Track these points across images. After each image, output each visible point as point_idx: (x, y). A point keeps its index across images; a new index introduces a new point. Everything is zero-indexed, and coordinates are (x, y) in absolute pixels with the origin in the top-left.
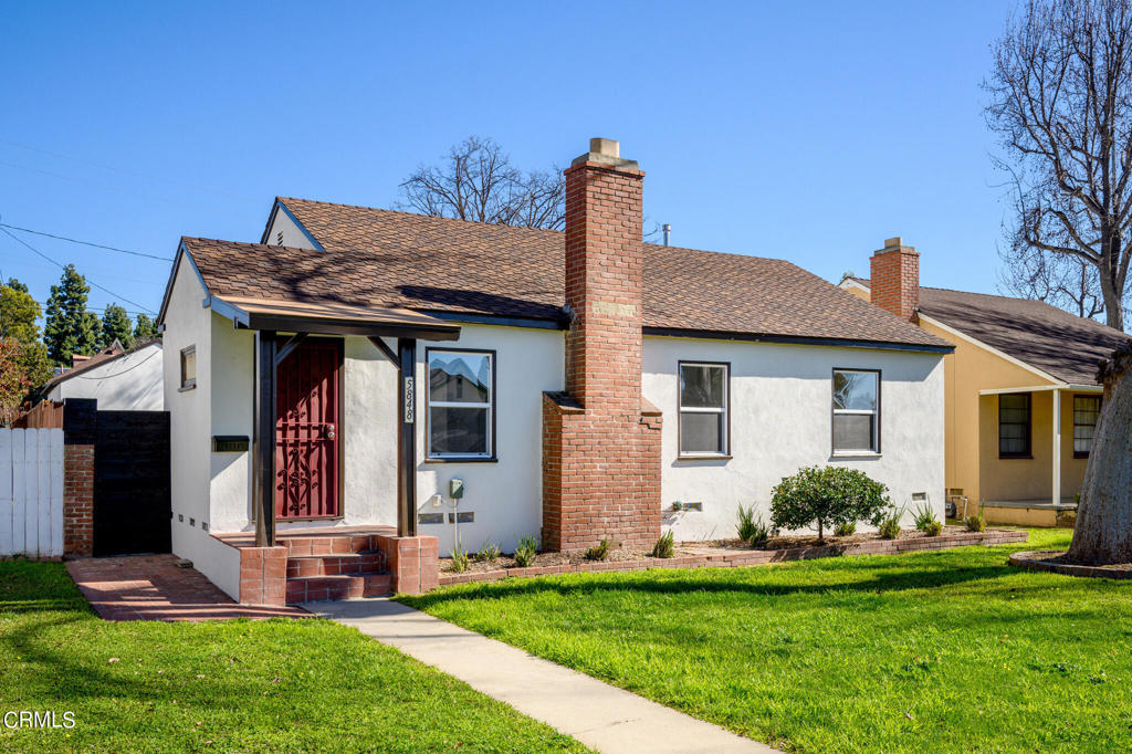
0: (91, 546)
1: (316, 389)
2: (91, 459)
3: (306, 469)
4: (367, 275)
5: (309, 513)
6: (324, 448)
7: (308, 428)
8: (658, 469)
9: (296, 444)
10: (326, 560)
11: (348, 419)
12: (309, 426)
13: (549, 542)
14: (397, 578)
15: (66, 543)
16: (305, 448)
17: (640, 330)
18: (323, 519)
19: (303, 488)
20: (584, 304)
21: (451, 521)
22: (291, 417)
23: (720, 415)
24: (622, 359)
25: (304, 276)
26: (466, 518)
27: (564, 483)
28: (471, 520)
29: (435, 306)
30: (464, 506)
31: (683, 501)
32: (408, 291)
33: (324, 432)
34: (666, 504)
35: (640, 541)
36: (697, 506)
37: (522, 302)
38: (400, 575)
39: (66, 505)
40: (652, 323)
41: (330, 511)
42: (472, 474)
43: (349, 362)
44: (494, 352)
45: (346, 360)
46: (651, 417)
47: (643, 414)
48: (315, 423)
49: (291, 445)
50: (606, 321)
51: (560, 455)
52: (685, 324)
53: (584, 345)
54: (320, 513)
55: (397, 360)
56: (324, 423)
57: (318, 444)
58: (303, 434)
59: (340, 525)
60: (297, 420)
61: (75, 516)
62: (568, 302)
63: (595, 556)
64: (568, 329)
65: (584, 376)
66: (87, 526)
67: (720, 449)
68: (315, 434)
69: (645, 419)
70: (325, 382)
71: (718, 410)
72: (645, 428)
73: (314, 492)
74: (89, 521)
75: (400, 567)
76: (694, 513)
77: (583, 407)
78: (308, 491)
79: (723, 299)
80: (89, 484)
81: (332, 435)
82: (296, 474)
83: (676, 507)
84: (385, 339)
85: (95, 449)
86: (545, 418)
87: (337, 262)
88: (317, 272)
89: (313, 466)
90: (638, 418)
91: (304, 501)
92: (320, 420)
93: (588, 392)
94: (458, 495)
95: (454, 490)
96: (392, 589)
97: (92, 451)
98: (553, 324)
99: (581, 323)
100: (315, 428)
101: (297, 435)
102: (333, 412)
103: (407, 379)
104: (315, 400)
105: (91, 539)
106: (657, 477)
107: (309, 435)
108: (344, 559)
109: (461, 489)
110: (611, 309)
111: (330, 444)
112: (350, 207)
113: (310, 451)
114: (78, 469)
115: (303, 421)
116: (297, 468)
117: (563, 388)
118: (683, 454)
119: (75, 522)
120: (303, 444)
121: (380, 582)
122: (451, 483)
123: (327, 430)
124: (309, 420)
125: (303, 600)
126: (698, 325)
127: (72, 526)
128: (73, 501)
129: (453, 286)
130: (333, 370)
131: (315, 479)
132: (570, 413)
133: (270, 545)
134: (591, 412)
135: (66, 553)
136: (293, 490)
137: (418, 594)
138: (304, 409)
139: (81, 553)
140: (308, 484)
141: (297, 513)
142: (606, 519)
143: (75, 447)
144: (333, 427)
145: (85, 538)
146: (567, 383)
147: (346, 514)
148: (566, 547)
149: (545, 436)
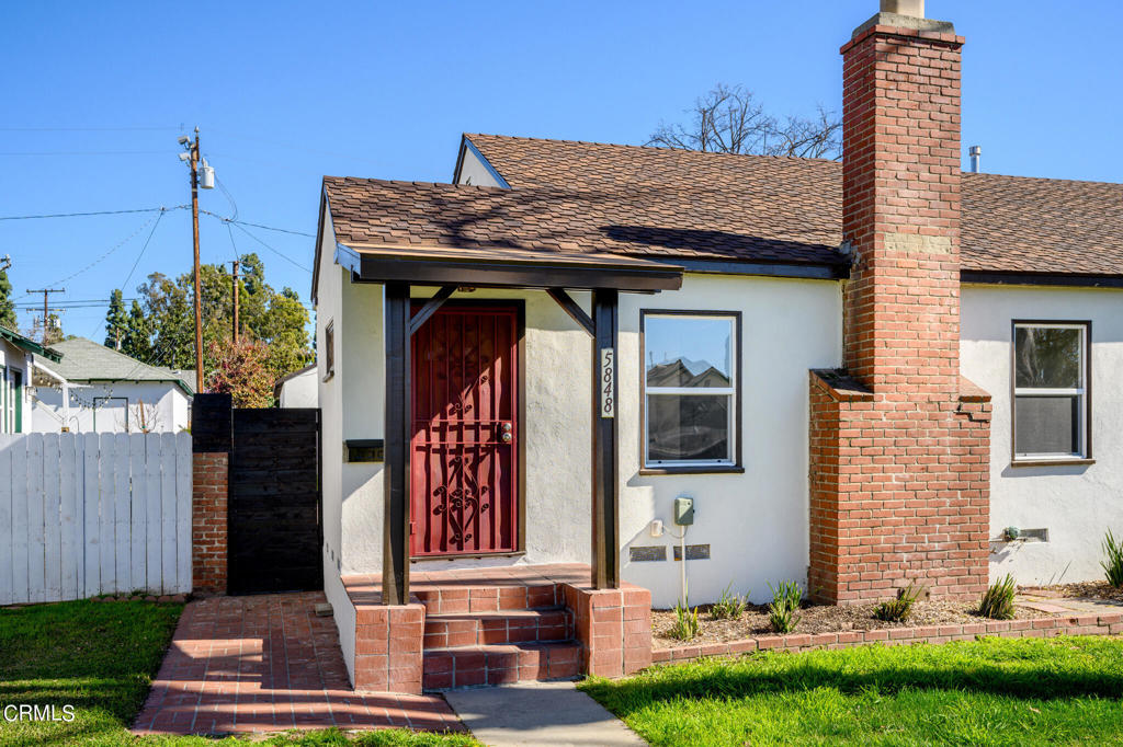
0: (225, 581)
1: (486, 373)
2: (224, 471)
3: (473, 484)
4: (560, 215)
5: (477, 547)
6: (497, 456)
7: (476, 427)
8: (985, 481)
9: (459, 450)
10: (487, 622)
11: (531, 414)
12: (478, 424)
13: (819, 591)
14: (589, 654)
15: (194, 578)
16: (471, 456)
17: (956, 275)
18: (496, 555)
19: (468, 512)
20: (872, 238)
21: (677, 557)
22: (452, 413)
23: (1075, 399)
24: (930, 317)
25: (473, 219)
26: (698, 552)
27: (843, 503)
28: (705, 556)
29: (654, 250)
30: (695, 536)
31: (1019, 527)
32: (617, 232)
33: (498, 434)
34: (995, 531)
35: (957, 588)
36: (1041, 534)
37: (779, 243)
38: (593, 648)
39: (194, 529)
40: (973, 265)
41: (506, 543)
42: (708, 490)
43: (531, 334)
44: (738, 315)
45: (528, 331)
46: (973, 405)
47: (962, 399)
48: (485, 419)
49: (452, 452)
50: (905, 262)
51: (836, 461)
52: (1022, 265)
53: (872, 299)
54: (492, 546)
55: (591, 325)
56: (497, 419)
57: (490, 450)
58: (469, 436)
59: (520, 564)
60: (460, 416)
61: (204, 543)
62: (846, 239)
63: (890, 615)
64: (847, 277)
65: (872, 344)
66: (219, 556)
67: (1075, 449)
68: (485, 435)
69: (966, 407)
70: (498, 363)
71: (1072, 391)
72: (965, 420)
73: (484, 517)
74: (221, 549)
75: (593, 636)
76: (1035, 543)
77: (871, 390)
78: (476, 517)
79: (1071, 233)
80: (221, 503)
81: (508, 436)
82: (458, 492)
83: (1009, 536)
84: (572, 293)
85: (230, 458)
86: (814, 408)
87: (523, 201)
88: (494, 213)
89: (483, 481)
90: (954, 406)
91: (470, 530)
92: (493, 416)
93: (878, 368)
94: (687, 520)
95: (681, 514)
96: (581, 670)
97: (225, 460)
98: (826, 271)
99: (867, 266)
100: (484, 427)
101: (460, 437)
102: (511, 404)
103: (604, 352)
104: (485, 388)
105: (225, 573)
106: (983, 493)
107: (477, 438)
108: (513, 621)
109: (691, 511)
110: (914, 244)
111: (505, 450)
112: (553, 142)
113: (478, 460)
114: (208, 484)
115: (469, 418)
116: (459, 484)
117: (838, 364)
118: (1020, 458)
119: (205, 551)
120: (469, 450)
121: (563, 658)
122: (677, 503)
123: (501, 430)
124: (477, 416)
125: (449, 685)
126: (1042, 267)
127: (202, 556)
128: (203, 524)
129: (681, 226)
130: (510, 346)
131: (484, 499)
132: (851, 399)
133: (402, 602)
134: (883, 398)
135: (195, 589)
136: (455, 514)
137: (619, 679)
138: (470, 401)
139: (211, 590)
140: (476, 505)
141: (460, 548)
142: (905, 556)
143: (204, 457)
144: (509, 425)
145: (217, 571)
146: (846, 357)
147: (528, 548)
148: (846, 598)
149: (813, 433)
